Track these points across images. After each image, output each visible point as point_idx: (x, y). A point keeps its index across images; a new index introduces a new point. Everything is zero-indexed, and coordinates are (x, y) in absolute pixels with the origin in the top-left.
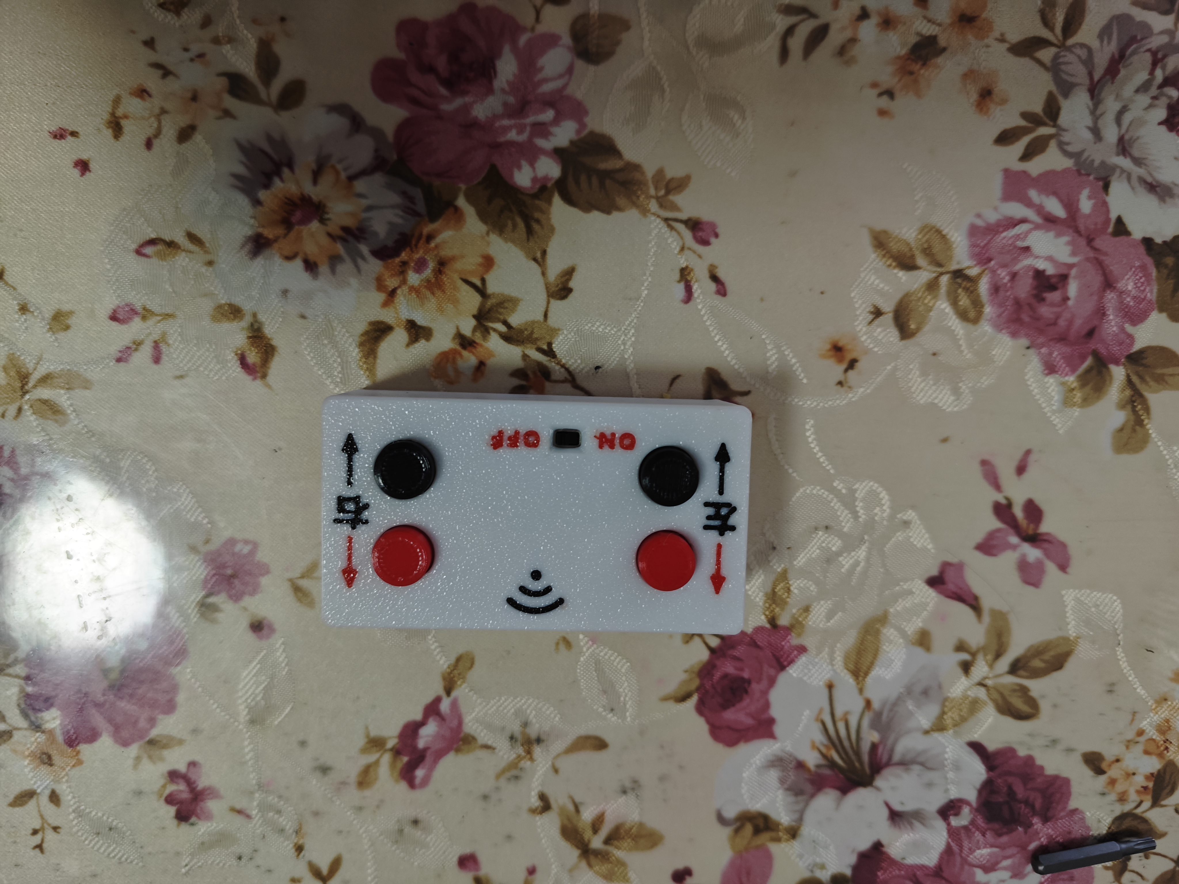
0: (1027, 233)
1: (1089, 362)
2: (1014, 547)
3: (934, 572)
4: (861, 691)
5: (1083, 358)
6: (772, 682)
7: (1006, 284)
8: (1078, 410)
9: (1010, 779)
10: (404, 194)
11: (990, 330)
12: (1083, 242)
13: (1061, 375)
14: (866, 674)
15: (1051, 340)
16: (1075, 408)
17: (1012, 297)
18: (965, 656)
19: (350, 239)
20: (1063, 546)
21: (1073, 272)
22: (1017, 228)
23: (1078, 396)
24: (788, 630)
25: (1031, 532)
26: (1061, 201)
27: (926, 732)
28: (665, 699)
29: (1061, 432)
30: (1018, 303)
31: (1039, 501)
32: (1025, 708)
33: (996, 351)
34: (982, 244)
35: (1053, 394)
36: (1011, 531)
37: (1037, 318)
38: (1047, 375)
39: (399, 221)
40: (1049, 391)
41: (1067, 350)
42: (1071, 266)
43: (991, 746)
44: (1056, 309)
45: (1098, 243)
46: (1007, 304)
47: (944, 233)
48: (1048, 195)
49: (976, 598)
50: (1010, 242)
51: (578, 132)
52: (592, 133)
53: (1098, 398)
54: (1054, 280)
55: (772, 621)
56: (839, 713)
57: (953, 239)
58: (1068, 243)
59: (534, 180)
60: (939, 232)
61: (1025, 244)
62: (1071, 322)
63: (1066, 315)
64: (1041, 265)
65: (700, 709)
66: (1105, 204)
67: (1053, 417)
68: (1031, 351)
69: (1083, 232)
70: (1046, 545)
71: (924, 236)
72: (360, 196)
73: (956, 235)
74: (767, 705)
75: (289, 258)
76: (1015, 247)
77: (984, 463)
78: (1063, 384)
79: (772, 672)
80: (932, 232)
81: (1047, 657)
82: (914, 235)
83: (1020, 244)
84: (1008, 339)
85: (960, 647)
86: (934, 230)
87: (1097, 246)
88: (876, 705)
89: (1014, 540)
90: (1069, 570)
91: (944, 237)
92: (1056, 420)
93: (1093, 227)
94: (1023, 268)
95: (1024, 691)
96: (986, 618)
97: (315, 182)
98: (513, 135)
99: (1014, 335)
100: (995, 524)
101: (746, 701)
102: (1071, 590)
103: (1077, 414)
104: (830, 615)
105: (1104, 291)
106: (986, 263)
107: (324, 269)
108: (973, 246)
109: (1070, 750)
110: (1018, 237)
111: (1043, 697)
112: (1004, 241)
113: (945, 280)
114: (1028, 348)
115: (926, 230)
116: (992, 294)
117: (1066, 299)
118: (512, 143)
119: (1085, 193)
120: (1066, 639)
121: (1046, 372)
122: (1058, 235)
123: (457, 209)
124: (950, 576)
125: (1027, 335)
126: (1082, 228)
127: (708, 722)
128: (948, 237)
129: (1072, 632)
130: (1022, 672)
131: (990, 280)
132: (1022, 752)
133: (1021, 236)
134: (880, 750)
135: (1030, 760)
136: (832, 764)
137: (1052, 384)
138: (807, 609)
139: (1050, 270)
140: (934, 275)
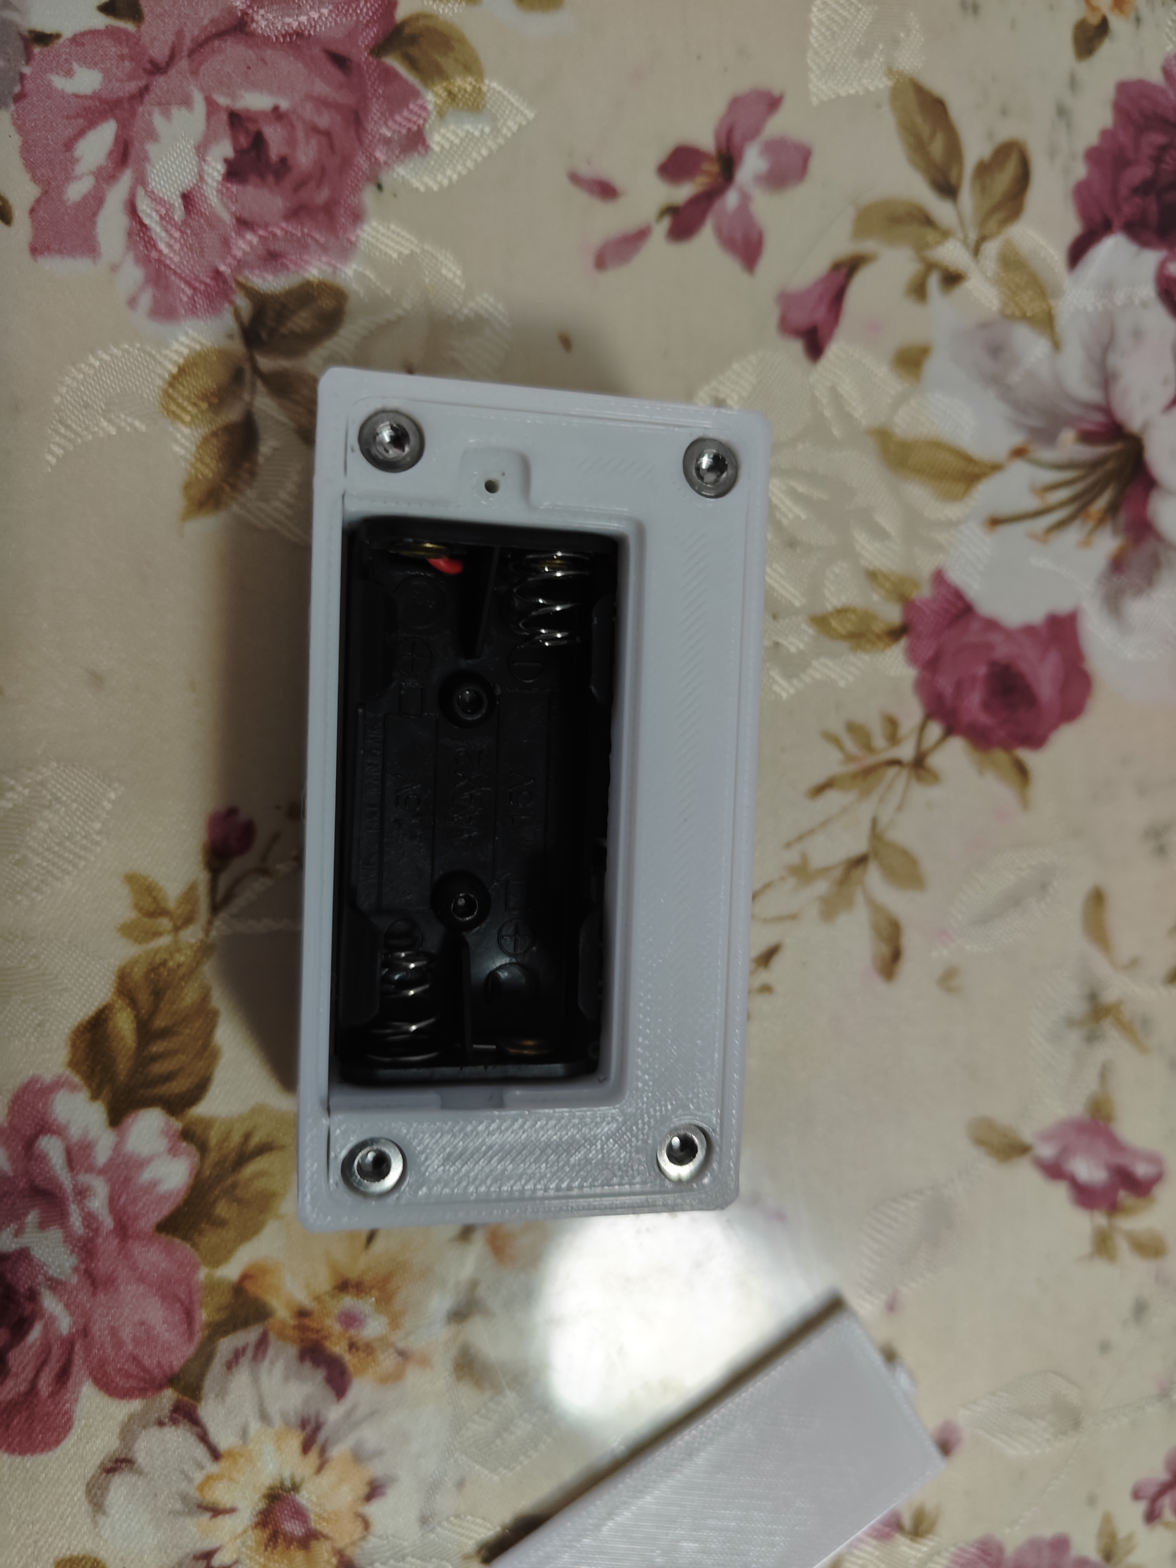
0: (157, 200)
1: (393, 62)
2: (745, 199)
3: (797, 347)
4: (996, 468)
5: (389, 75)
6: (992, 625)
7: (260, 237)
8: (487, 82)
9: (1124, 191)
10: (231, 1364)
11: (354, 266)
12: (160, 82)
13: (425, 120)
14: (968, 459)
15: (361, 142)
16: (484, 89)
17: (284, 225)
18: (934, 282)
19: (322, 1436)
20: (736, 103)
21: (222, 100)
22: (147, 221)
23: (463, 83)
24: (908, 605)
25: (713, 168)
26: (81, 133)
27: (1056, 345)
28: (1025, 803)
29: (531, 116)
30: (295, 213)
31: (659, 153)
32: (1010, 169)
33: (390, 252)
34: (189, 292)
35: (462, 134)
36: (717, 206)
37: (320, 174)
38: (427, 148)
39: (280, 1366)
40: (457, 141)
41: (375, 110)
42: (211, 106)
43: (1073, 227)
44: (300, 134)
45: (159, 51)
46: (299, 234)
47: (174, 370)
48: (75, 161)
49: (837, 267)
50: (177, 234)
51: (74, 1088)
52: (73, 1064)
53: (462, 41)
54: (244, 141)
55: (896, 634)
56: (1032, 503)
57: (186, 351)
58: (167, 114)
59: (173, 1151)
60: (174, 381)
61: (178, 203)
62: (323, 103)
63: (308, 112)
64: (216, 170)
65: (1036, 741)
66: (77, 40)
67: (505, 131)
68: (386, 179)
69: (142, 83)
70: (737, 137)
71: (184, 409)
72: (244, 1434)
73: (176, 346)
74: (1029, 631)
75: (366, 1524)
76: (184, 222)
77: (601, 262)
78: (441, 114)
79: (975, 626)
80: (176, 395)
81: (925, 129)
82: (187, 431)
83: (179, 214)
84: (366, 227)
85: (919, 291)
86: (171, 391)
87: (167, 52)
88: (1017, 439)
89: (731, 199)
90: (776, 92)
91: (182, 370)
92: (510, 126)
93: (127, 63)
94: (225, 205)
95: (984, 170)
96: (868, 246)
97: (232, 1511)
98: (98, 1203)
99: (357, 217)
100: (706, 236)
101: (1024, 667)
102: (811, 86)
103: (494, 85)
104: (878, 533)
105: (252, 35)
106: (225, 281)
107: (376, 1469)
108: (193, 310)
109: (1073, 83)
110: (166, 219)
111: (990, 135)
112: (177, 247)
113: (265, 363)
114: (380, 187)
115: (174, 408)
116: (285, 267)
117: (277, 114)
118: (113, 1202)
119: (59, 82)
120: (896, 93)
121: (420, 148)
122: (152, 135)
123: (245, 1277)
124: (802, 318)
125: (356, 190)
126: (133, 86)
127: (1054, 726)
128: (181, 361)
129: (882, 84)
130: (953, 176)
131: (257, 272)
132: (1080, 171)
133: (163, 211)
134: (1087, 426)
135: (1093, 156)
136: (1112, 510)
137: (444, 136)
138: (873, 576)
139: (224, 149)
140: (260, 385)
